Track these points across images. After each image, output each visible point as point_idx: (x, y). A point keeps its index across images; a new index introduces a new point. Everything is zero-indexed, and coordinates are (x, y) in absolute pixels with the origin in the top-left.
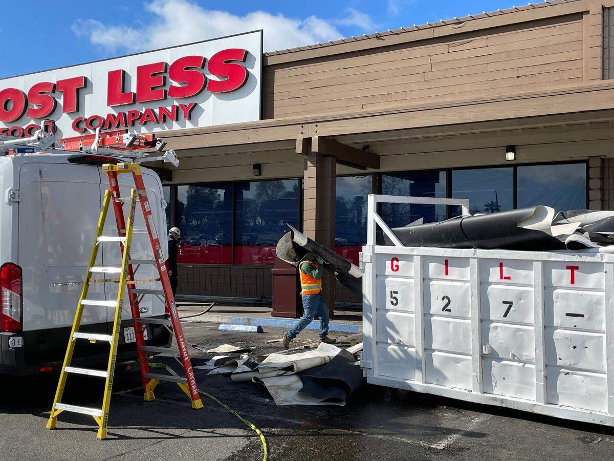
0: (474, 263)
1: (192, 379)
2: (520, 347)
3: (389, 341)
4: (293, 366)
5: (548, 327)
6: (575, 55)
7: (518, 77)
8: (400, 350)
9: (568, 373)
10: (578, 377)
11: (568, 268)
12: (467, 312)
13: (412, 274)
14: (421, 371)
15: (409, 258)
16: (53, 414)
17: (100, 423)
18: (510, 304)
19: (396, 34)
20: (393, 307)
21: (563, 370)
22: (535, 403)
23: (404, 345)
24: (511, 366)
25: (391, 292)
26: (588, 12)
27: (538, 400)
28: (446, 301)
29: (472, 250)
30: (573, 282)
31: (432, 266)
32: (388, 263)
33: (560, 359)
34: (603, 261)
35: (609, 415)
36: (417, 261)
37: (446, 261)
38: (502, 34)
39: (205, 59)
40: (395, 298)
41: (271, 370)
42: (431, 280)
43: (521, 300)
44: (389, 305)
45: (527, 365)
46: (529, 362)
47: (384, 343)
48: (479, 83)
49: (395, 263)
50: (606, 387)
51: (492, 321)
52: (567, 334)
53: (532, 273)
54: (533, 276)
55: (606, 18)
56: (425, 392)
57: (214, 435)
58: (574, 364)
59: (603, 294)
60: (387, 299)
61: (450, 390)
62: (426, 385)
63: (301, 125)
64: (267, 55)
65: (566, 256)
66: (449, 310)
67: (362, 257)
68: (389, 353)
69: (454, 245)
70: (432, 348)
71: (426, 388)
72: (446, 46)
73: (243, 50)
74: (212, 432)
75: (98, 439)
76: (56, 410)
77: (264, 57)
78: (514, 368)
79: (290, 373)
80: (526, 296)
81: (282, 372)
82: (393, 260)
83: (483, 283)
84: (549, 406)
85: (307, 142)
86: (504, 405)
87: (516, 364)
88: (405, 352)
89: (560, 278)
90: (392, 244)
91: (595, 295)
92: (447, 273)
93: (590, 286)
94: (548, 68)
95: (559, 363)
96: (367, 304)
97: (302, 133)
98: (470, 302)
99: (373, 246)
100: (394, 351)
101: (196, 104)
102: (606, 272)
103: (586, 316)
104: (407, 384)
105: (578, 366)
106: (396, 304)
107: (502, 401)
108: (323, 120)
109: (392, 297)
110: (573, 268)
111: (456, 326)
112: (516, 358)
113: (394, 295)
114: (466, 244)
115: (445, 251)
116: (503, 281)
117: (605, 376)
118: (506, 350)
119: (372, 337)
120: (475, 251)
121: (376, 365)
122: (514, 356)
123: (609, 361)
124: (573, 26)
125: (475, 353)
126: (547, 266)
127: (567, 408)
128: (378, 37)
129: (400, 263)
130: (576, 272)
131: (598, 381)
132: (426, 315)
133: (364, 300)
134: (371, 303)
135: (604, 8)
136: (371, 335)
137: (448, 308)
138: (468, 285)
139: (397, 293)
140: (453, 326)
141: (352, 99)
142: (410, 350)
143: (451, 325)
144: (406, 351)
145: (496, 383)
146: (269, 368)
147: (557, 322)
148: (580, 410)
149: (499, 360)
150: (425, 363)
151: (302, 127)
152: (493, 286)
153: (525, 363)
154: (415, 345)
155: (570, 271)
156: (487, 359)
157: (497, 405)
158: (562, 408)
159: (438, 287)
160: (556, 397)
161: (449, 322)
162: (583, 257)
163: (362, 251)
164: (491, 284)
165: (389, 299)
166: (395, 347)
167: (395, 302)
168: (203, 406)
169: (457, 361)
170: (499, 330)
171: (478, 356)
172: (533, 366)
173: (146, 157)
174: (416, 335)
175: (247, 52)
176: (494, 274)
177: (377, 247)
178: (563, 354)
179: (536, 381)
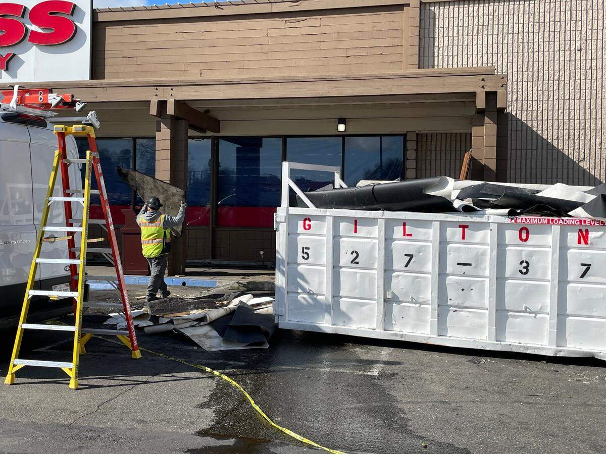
0: (382, 223)
1: (133, 331)
2: (418, 291)
3: (300, 291)
4: (206, 316)
5: (442, 274)
6: (396, 42)
7: (347, 57)
8: (311, 298)
9: (456, 311)
10: (463, 313)
11: (460, 226)
12: (373, 264)
13: (325, 232)
14: (330, 315)
15: (321, 218)
16: (12, 370)
17: (72, 374)
18: (411, 256)
19: (234, 5)
20: (304, 261)
21: (452, 308)
22: (430, 336)
23: (314, 294)
24: (409, 307)
25: (303, 248)
26: (408, 5)
27: (432, 333)
28: (355, 255)
29: (380, 212)
30: (463, 238)
31: (343, 225)
32: (301, 223)
33: (450, 300)
34: (489, 221)
35: (488, 342)
36: (330, 221)
37: (356, 221)
38: (334, 16)
39: (25, 8)
40: (307, 253)
41: (184, 321)
42: (341, 237)
43: (420, 253)
44: (300, 260)
45: (422, 306)
46: (425, 303)
47: (295, 292)
48: (313, 59)
49: (307, 222)
50: (487, 320)
51: (395, 271)
52: (457, 280)
53: (431, 231)
54: (432, 233)
55: (423, 12)
56: (334, 332)
57: (175, 378)
58: (462, 303)
59: (488, 247)
60: (299, 254)
61: (356, 330)
62: (334, 326)
63: (155, 88)
64: (97, 11)
65: (460, 217)
66: (357, 263)
67: (277, 217)
68: (299, 301)
69: (364, 208)
70: (340, 295)
71: (335, 329)
72: (282, 22)
73: (72, 3)
74: (173, 376)
75: (71, 389)
76: (14, 366)
77: (94, 13)
78: (411, 308)
79: (203, 323)
80: (424, 250)
81: (195, 323)
82: (305, 220)
83: (388, 239)
84: (441, 337)
85: (162, 104)
86: (403, 339)
87: (414, 305)
88: (315, 300)
89: (453, 235)
90: (306, 206)
91: (480, 248)
92: (356, 231)
93: (477, 241)
94: (373, 51)
95: (450, 303)
96: (280, 259)
97: (156, 95)
98: (377, 256)
99: (287, 207)
100: (304, 298)
101: (14, 55)
102: (491, 230)
103: (473, 265)
104: (317, 326)
105: (464, 305)
106: (307, 259)
107: (402, 336)
108: (179, 84)
109: (303, 252)
110: (464, 227)
111: (363, 275)
112: (414, 300)
113: (305, 251)
114: (375, 206)
115: (356, 212)
116: (406, 237)
117: (487, 312)
118: (406, 294)
119: (284, 288)
120: (383, 213)
121: (287, 312)
122: (412, 298)
123: (490, 299)
124: (395, 15)
125: (379, 298)
126: (443, 225)
127: (455, 338)
128: (217, 6)
129: (312, 223)
130: (466, 230)
131: (481, 316)
132: (336, 267)
133: (277, 255)
134: (284, 257)
135: (421, 3)
136: (284, 286)
137: (356, 261)
138: (376, 241)
139: (308, 249)
140: (361, 276)
141: (190, 64)
142: (319, 297)
143: (358, 275)
144: (316, 298)
145: (396, 322)
146: (183, 319)
147: (449, 269)
148: (465, 339)
149: (399, 302)
150: (333, 308)
151: (157, 89)
152: (397, 242)
153: (421, 304)
154: (325, 293)
155: (462, 229)
156: (388, 302)
157: (397, 339)
158: (451, 338)
159: (347, 244)
160: (446, 330)
161: (356, 273)
162: (473, 218)
163: (276, 212)
164: (395, 240)
165: (300, 254)
166: (306, 296)
167: (306, 256)
168: (141, 356)
169: (362, 305)
170: (400, 278)
171: (382, 300)
172: (429, 307)
173: (55, 116)
174: (327, 284)
175: (75, 6)
176: (398, 231)
177: (290, 208)
178: (453, 295)
179: (430, 317)
